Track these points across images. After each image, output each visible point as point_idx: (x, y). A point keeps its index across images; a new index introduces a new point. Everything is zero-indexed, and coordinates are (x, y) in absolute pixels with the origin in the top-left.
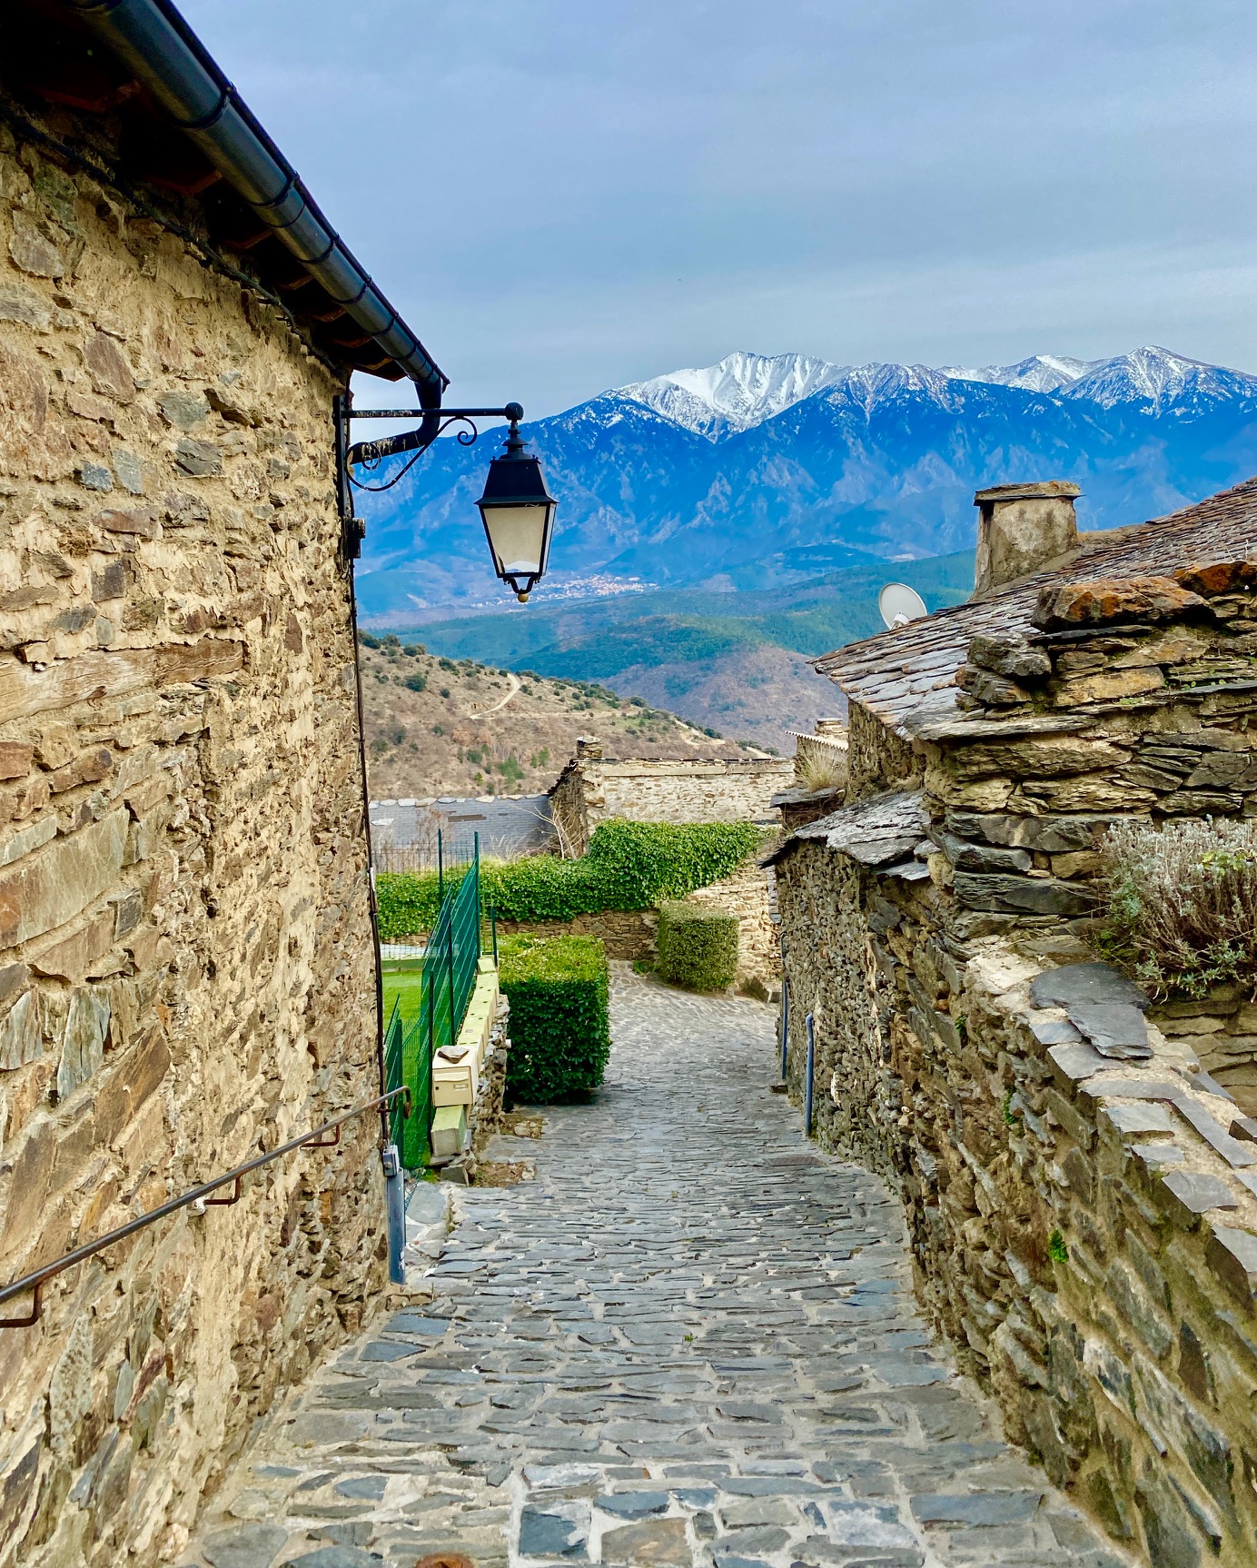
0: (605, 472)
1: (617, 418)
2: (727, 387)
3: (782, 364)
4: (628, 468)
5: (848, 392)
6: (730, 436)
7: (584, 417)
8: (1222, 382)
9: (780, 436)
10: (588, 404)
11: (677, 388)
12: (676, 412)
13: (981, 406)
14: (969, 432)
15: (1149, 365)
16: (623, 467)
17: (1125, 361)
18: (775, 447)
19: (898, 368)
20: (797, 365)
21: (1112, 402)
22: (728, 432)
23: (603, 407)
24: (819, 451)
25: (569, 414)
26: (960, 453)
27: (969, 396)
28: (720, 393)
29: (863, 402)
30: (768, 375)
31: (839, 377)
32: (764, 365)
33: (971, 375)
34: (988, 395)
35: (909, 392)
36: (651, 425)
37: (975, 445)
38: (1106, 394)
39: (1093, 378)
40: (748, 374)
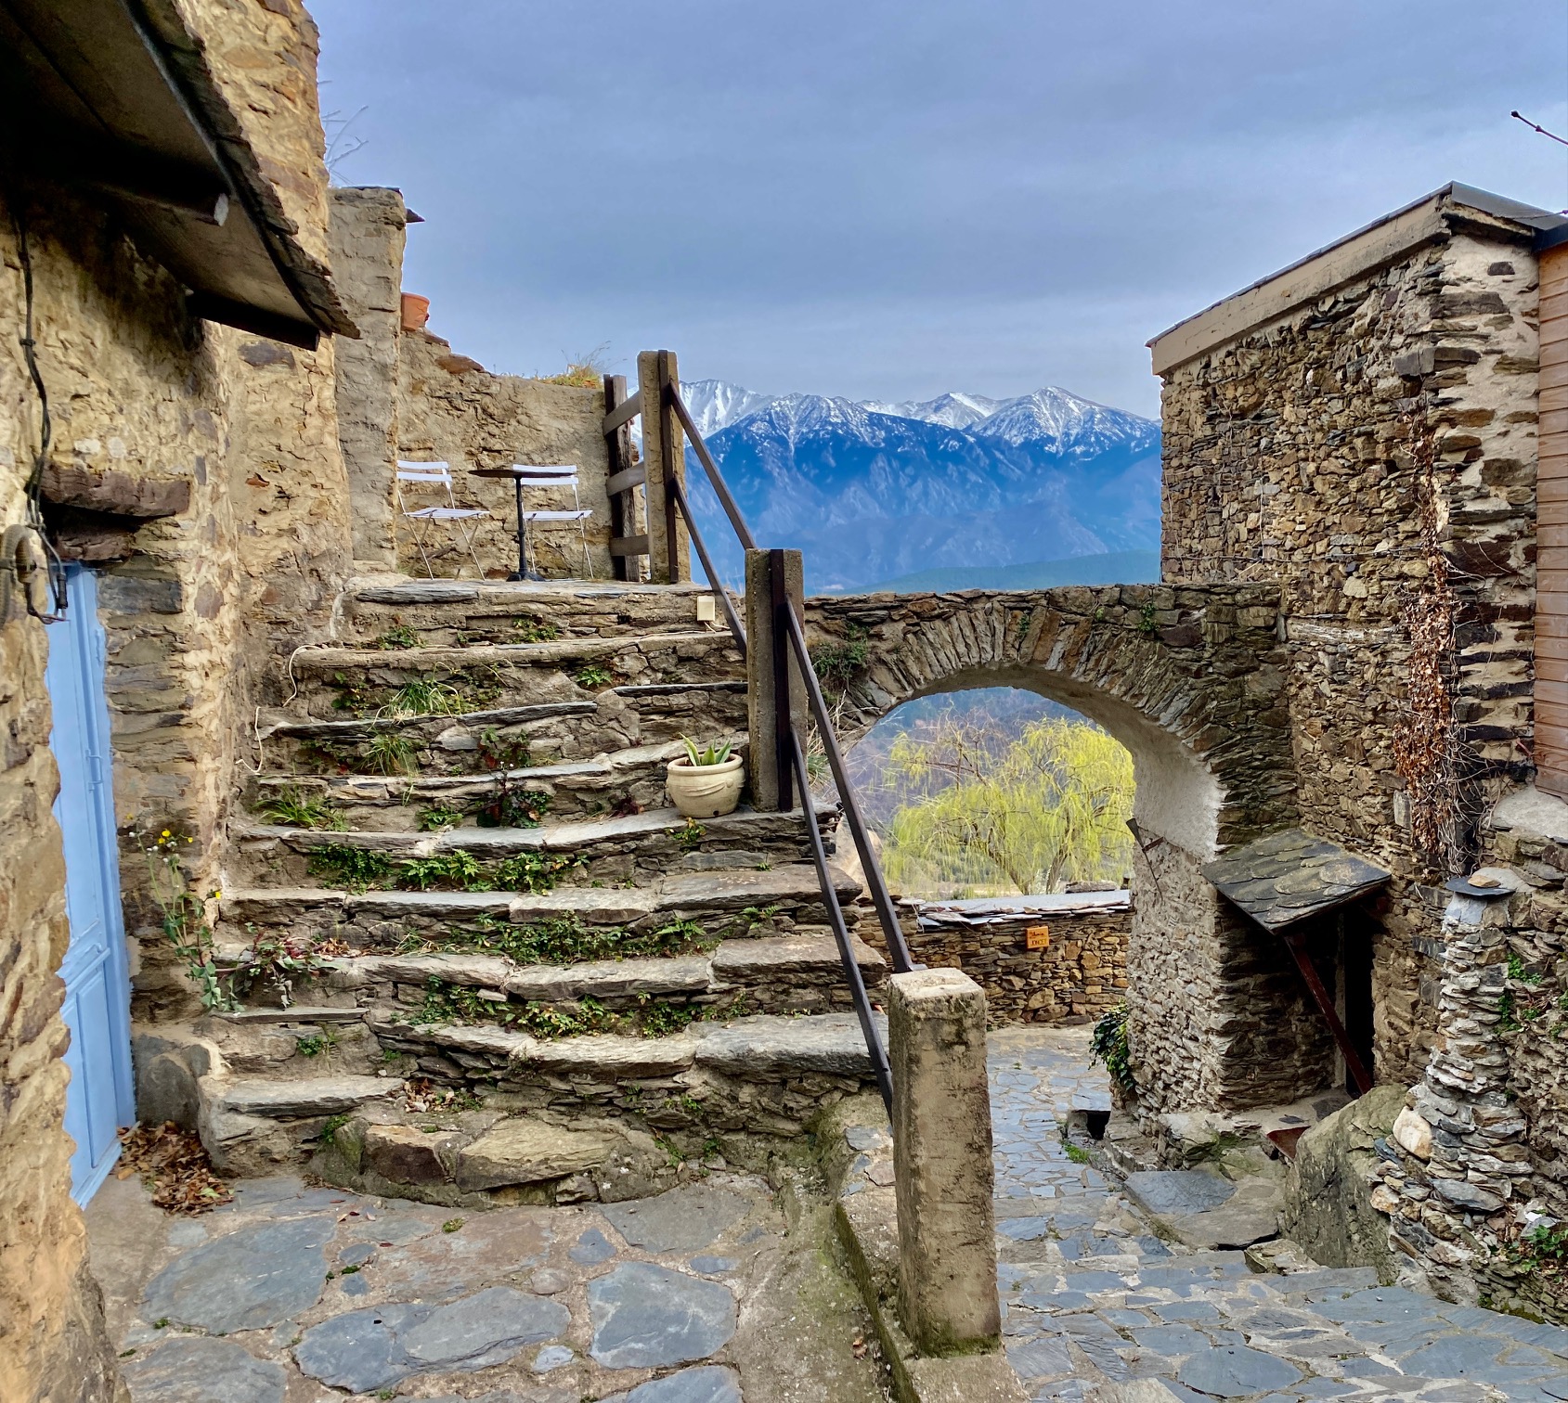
3: (703, 390)
5: (771, 422)
8: (1115, 422)
13: (900, 440)
14: (890, 465)
15: (1051, 405)
17: (1029, 399)
18: (698, 475)
19: (819, 399)
20: (718, 392)
21: (1020, 440)
24: (745, 481)
26: (883, 486)
27: (889, 430)
29: (787, 432)
30: (689, 400)
31: (761, 406)
32: (684, 390)
33: (889, 410)
34: (907, 430)
35: (831, 424)
37: (896, 478)
38: (1014, 432)
39: (1002, 415)
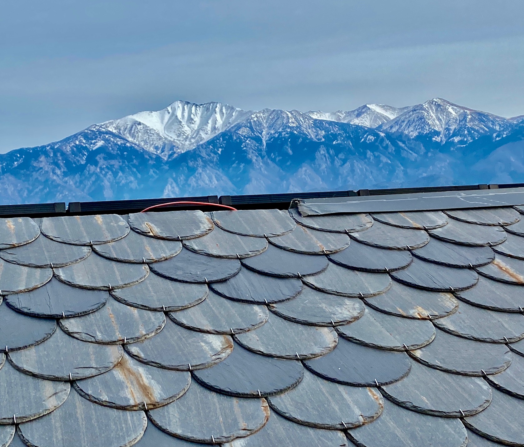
0: (93, 179)
1: (100, 143)
2: (172, 123)
3: (208, 109)
4: (108, 176)
5: (251, 128)
6: (175, 155)
7: (77, 143)
8: (481, 121)
9: (209, 155)
10: (80, 134)
11: (140, 124)
12: (139, 139)
13: (335, 137)
14: (329, 153)
15: (437, 110)
16: (105, 175)
17: (421, 107)
18: (206, 163)
19: (282, 112)
20: (217, 110)
21: (415, 134)
22: (175, 153)
23: (89, 136)
24: (234, 165)
25: (67, 140)
26: (324, 166)
27: (327, 130)
28: (168, 127)
29: (261, 134)
30: (199, 115)
31: (244, 118)
32: (196, 109)
33: (326, 117)
34: (339, 130)
35: (289, 127)
36: (123, 148)
37: (333, 162)
38: (411, 129)
39: (403, 118)
40: (186, 115)
